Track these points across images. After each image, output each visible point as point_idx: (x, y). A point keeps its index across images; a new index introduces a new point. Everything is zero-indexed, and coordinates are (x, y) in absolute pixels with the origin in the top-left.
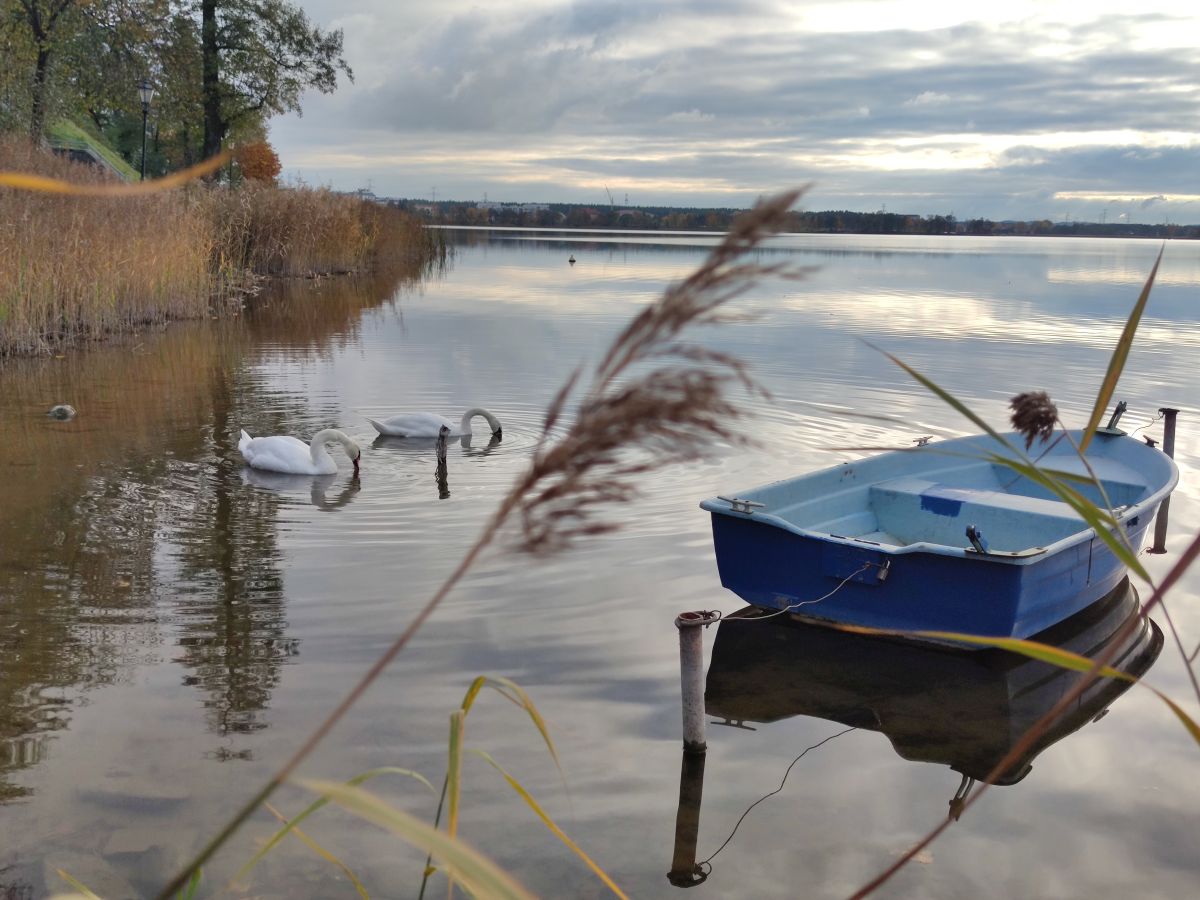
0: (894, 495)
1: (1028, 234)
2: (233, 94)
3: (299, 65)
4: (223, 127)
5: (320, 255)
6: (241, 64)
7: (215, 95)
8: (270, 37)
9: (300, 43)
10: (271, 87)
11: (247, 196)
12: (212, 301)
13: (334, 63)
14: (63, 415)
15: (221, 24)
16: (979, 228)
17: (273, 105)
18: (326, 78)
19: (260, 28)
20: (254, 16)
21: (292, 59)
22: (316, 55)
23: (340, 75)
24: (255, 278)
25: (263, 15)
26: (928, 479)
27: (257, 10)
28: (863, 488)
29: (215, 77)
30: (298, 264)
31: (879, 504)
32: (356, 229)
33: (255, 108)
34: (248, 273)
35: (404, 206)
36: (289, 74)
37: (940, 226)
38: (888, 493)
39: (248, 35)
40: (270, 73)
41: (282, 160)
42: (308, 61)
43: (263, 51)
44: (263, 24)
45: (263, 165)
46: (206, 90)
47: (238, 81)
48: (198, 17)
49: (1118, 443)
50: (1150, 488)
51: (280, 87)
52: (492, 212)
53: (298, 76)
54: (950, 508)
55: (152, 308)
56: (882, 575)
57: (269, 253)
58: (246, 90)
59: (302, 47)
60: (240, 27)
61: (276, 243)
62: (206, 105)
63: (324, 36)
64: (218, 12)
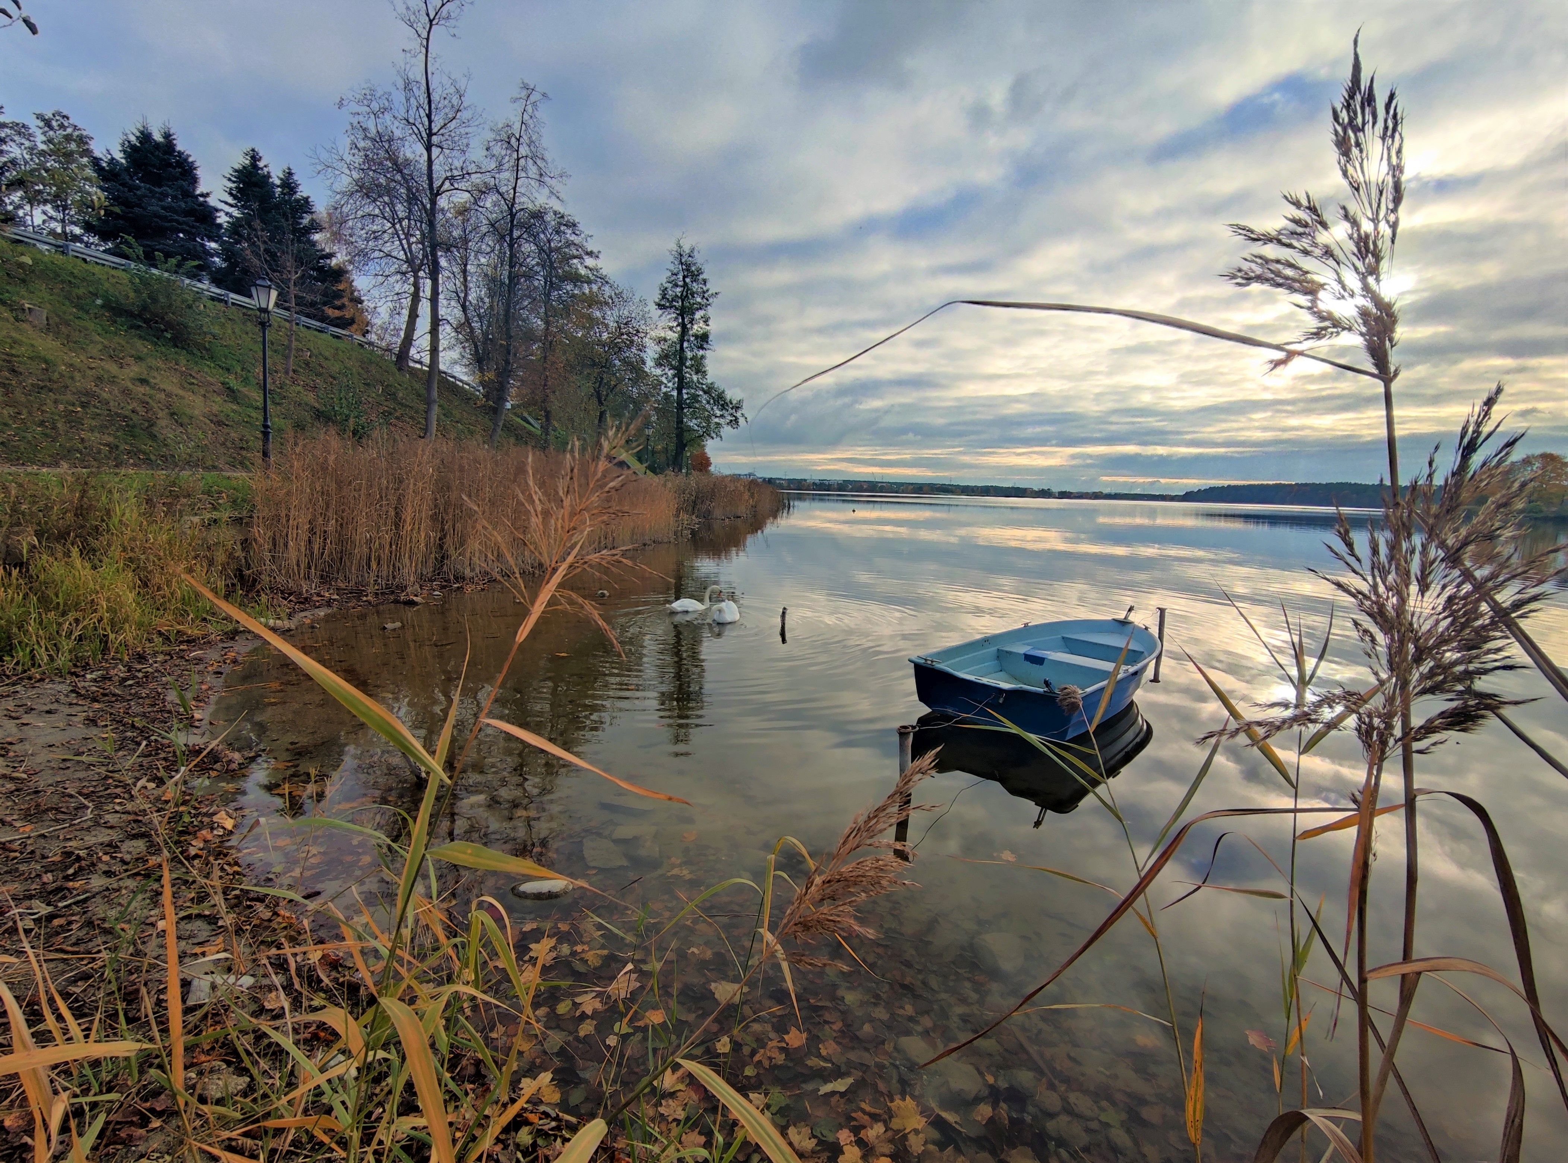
0: (1010, 653)
1: (1090, 498)
2: (690, 429)
3: (722, 416)
4: (686, 445)
5: (728, 509)
6: (694, 416)
7: (681, 430)
8: (708, 402)
9: (722, 405)
10: (708, 426)
11: (694, 480)
12: (675, 533)
13: (738, 415)
14: (603, 595)
15: (685, 396)
16: (1063, 495)
17: (709, 435)
18: (734, 422)
19: (704, 398)
20: (701, 393)
21: (718, 413)
22: (730, 411)
23: (741, 421)
24: (697, 520)
25: (705, 392)
26: (1028, 644)
27: (703, 390)
28: (994, 649)
29: (682, 422)
30: (718, 513)
31: (1003, 659)
32: (746, 496)
33: (700, 436)
34: (694, 517)
35: (770, 481)
36: (717, 420)
37: (1045, 494)
38: (1007, 652)
39: (698, 401)
40: (708, 419)
41: (712, 460)
42: (726, 414)
43: (705, 410)
44: (705, 396)
45: (703, 463)
46: (677, 428)
47: (693, 423)
48: (675, 393)
49: (1130, 627)
50: (1146, 653)
51: (712, 426)
52: (814, 484)
53: (722, 421)
54: (1038, 661)
55: (647, 538)
56: (1001, 701)
57: (704, 507)
58: (696, 428)
59: (723, 407)
60: (695, 398)
61: (708, 503)
62: (677, 436)
63: (734, 402)
64: (684, 391)
